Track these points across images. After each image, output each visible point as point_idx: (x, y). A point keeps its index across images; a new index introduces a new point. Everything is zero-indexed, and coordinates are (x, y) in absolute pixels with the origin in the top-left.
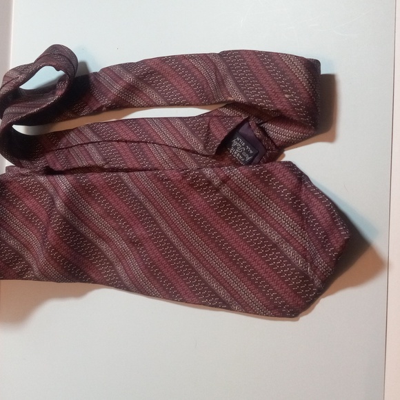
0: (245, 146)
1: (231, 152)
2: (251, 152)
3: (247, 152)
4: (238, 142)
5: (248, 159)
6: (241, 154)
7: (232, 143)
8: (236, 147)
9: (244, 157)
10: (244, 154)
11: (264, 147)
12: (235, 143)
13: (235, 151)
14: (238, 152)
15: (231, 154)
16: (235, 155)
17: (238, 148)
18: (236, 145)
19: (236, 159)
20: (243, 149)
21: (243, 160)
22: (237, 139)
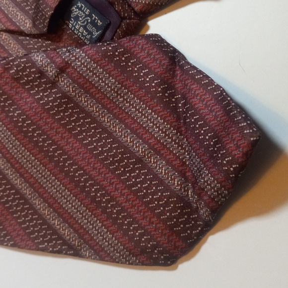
0: (90, 15)
1: (70, 26)
2: (100, 23)
3: (93, 23)
4: (80, 9)
5: (96, 34)
6: (85, 28)
7: (71, 12)
8: (77, 18)
9: (90, 33)
10: (89, 27)
11: (118, 13)
12: (76, 12)
13: (76, 24)
14: (81, 26)
15: (71, 29)
16: (77, 30)
17: (81, 19)
18: (77, 15)
19: (79, 37)
20: (87, 20)
21: (88, 37)
22: (79, 6)
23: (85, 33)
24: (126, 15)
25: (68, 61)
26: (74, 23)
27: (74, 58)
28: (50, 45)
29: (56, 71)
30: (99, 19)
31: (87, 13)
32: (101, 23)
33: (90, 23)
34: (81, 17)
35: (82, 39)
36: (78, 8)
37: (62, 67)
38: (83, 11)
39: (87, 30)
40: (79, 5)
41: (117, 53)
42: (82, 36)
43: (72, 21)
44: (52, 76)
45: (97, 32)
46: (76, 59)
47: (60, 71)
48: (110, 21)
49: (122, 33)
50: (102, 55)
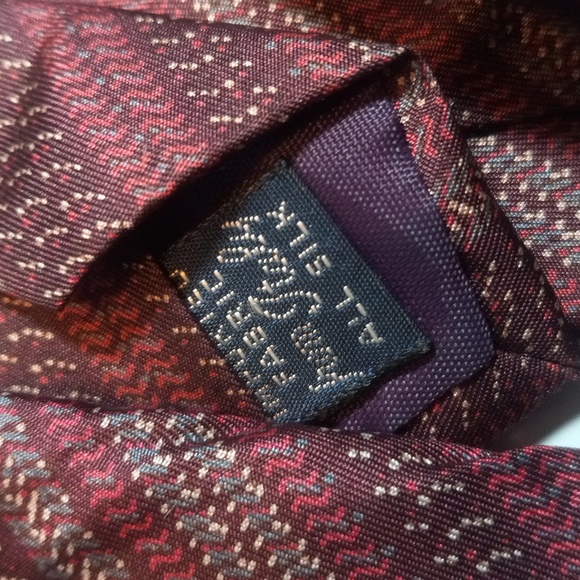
1: (196, 299)
2: (371, 333)
3: (335, 328)
4: (280, 239)
5: (331, 380)
6: (279, 334)
7: (220, 238)
8: (246, 278)
9: (294, 360)
10: (305, 338)
12: (250, 244)
13: (231, 305)
14: (259, 321)
15: (195, 317)
16: (228, 330)
17: (266, 286)
18: (252, 263)
19: (230, 364)
20: (305, 303)
21: (284, 380)
22: (275, 221)
23: (272, 357)
24: (527, 334)
25: (156, 502)
26: (221, 293)
27: (196, 494)
28: (48, 350)
29: (76, 536)
30: (373, 317)
31: (314, 270)
32: (376, 339)
33: (319, 322)
34: (273, 279)
35: (242, 382)
36: (266, 227)
37: (116, 526)
38: (291, 255)
39: (286, 348)
40: (282, 217)
41: (454, 534)
42: (248, 366)
43: (212, 281)
44: (46, 547)
45: (341, 370)
46: (207, 499)
47: (96, 536)
48: (432, 347)
49: (471, 412)
50: (366, 524)
